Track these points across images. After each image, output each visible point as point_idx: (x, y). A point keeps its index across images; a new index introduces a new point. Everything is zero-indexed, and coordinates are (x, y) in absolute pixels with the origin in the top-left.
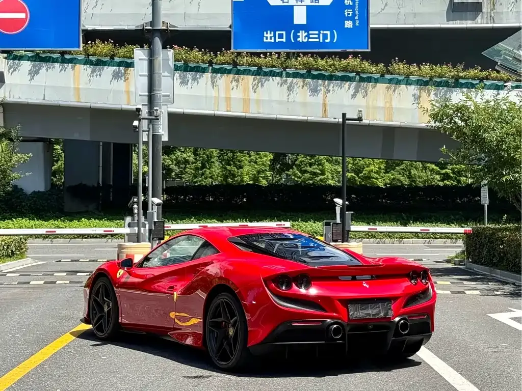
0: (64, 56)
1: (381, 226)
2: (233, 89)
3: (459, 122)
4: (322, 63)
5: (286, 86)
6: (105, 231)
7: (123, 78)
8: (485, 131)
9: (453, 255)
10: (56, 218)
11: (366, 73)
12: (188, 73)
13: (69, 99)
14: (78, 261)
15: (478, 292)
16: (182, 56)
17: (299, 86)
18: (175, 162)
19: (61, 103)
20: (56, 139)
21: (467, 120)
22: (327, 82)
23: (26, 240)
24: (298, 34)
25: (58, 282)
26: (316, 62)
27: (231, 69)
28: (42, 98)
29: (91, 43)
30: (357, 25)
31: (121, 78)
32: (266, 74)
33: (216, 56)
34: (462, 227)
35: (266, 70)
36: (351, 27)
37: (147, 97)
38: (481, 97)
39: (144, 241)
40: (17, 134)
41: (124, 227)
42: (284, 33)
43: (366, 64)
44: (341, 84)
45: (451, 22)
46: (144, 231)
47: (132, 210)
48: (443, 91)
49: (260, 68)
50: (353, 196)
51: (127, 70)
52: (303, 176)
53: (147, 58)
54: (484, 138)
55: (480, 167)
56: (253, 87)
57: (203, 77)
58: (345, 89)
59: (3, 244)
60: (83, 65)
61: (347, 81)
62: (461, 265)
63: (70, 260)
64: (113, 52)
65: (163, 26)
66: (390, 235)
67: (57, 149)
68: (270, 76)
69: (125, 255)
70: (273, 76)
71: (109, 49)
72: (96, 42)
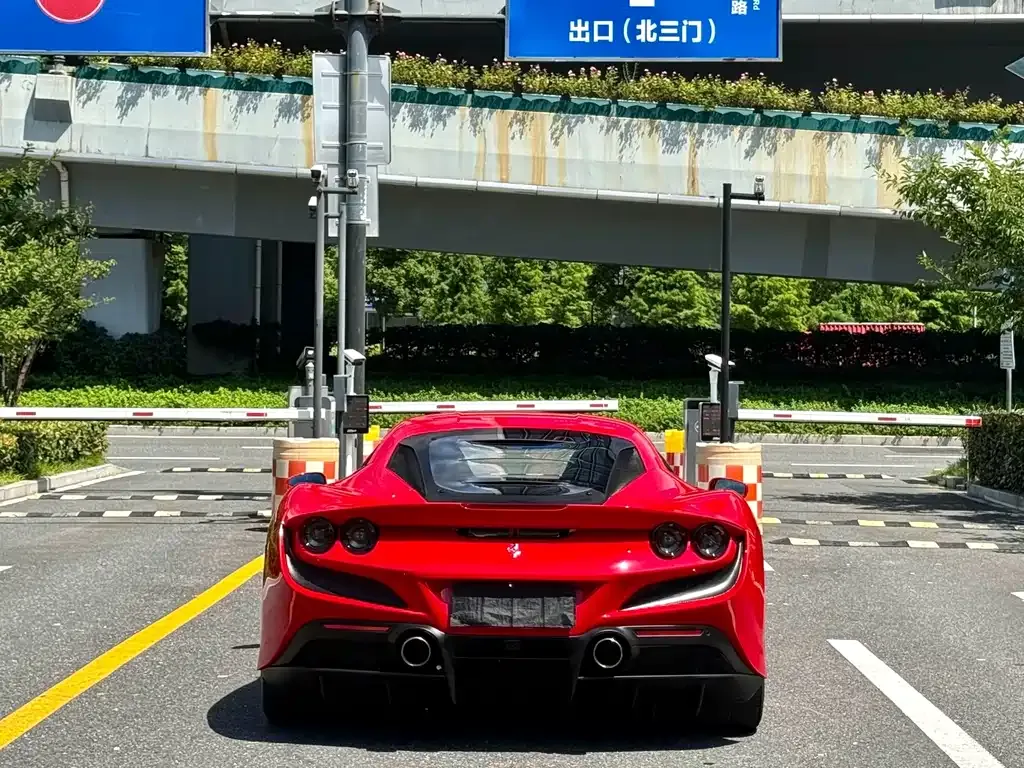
0: (185, 71)
1: (801, 409)
2: (513, 138)
3: (960, 205)
4: (687, 87)
5: (616, 134)
6: (249, 414)
7: (299, 115)
8: (1011, 222)
9: (943, 468)
10: (170, 386)
11: (776, 108)
12: (425, 106)
13: (195, 156)
14: (206, 470)
15: (993, 546)
16: (414, 74)
17: (643, 133)
18: (403, 280)
19: (180, 163)
20: (176, 234)
21: (975, 201)
22: (697, 125)
23: (103, 429)
24: (638, 27)
25: (158, 514)
26: (677, 86)
27: (510, 100)
28: (144, 154)
29: (238, 47)
30: (756, 8)
31: (295, 115)
32: (578, 110)
33: (481, 73)
34: (961, 413)
35: (579, 102)
36: (745, 13)
37: (337, 150)
38: (1003, 156)
39: (327, 435)
40: (87, 222)
41: (287, 407)
42: (610, 24)
43: (776, 92)
44: (725, 131)
45: (944, 10)
46: (328, 414)
47: (303, 372)
48: (926, 144)
49: (566, 97)
50: (747, 349)
51: (308, 100)
52: (651, 308)
53: (338, 73)
54: (1009, 237)
55: (1000, 294)
56: (552, 135)
57: (455, 113)
58: (733, 140)
59: (58, 436)
60: (221, 90)
61: (736, 124)
62: (960, 489)
63: (189, 469)
64: (281, 64)
65: (370, 9)
66: (817, 427)
67: (178, 253)
68: (585, 113)
69: (287, 462)
70: (593, 112)
71: (274, 59)
72: (249, 44)
